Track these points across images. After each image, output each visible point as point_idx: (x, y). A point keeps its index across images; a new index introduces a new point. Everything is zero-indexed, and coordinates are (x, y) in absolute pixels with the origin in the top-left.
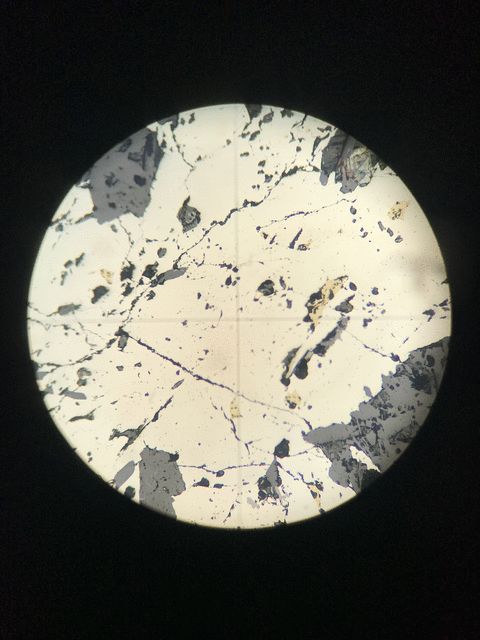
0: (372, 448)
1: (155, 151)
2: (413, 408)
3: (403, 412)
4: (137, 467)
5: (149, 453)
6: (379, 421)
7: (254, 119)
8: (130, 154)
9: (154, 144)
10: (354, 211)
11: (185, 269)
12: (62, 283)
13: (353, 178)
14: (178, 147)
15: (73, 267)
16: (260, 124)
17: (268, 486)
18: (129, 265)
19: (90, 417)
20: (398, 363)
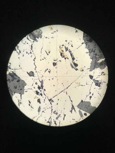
0: (100, 57)
1: (13, 75)
3: (95, 47)
4: (81, 110)
5: (79, 106)
6: (95, 53)
7: (16, 50)
11: (42, 80)
12: (33, 108)
13: (39, 34)
14: (15, 69)
15: (31, 104)
18: (36, 92)
19: (65, 115)
20: (84, 43)
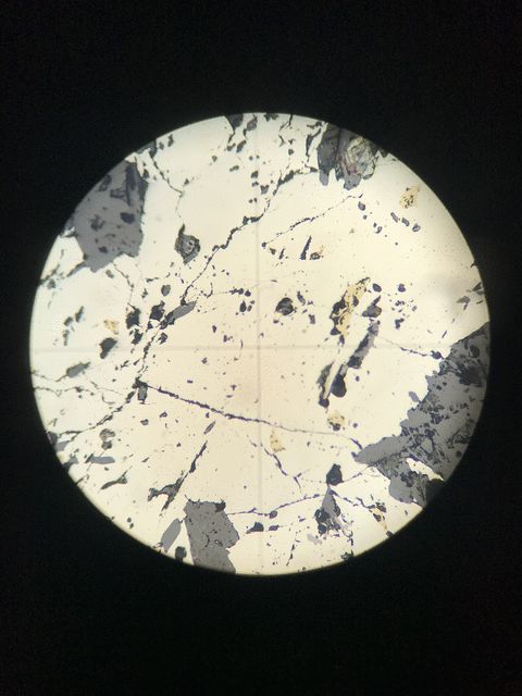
0: (430, 456)
1: (137, 184)
2: (465, 405)
3: (457, 412)
4: (183, 525)
5: (193, 506)
6: (432, 426)
7: (237, 129)
8: (112, 191)
9: (135, 176)
10: (362, 207)
11: (194, 303)
12: (65, 344)
13: (355, 171)
14: (162, 174)
15: (74, 323)
16: (245, 134)
17: (327, 518)
18: (133, 310)
19: (122, 480)
20: (440, 360)
